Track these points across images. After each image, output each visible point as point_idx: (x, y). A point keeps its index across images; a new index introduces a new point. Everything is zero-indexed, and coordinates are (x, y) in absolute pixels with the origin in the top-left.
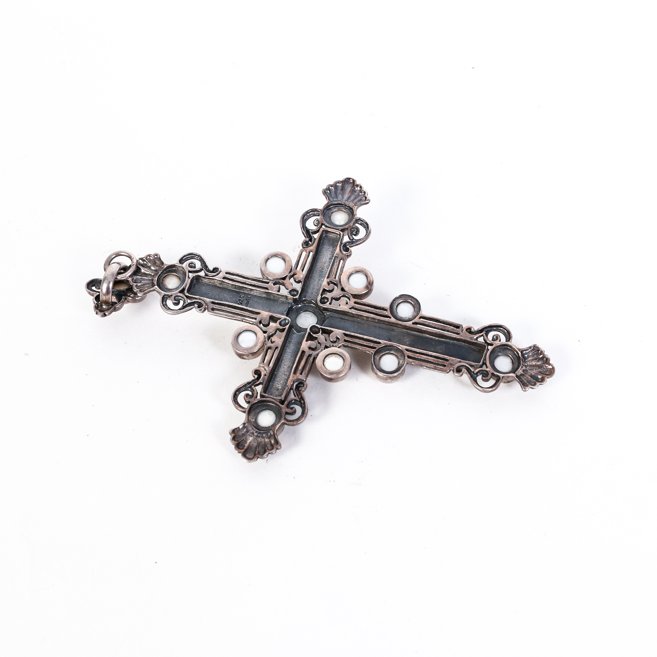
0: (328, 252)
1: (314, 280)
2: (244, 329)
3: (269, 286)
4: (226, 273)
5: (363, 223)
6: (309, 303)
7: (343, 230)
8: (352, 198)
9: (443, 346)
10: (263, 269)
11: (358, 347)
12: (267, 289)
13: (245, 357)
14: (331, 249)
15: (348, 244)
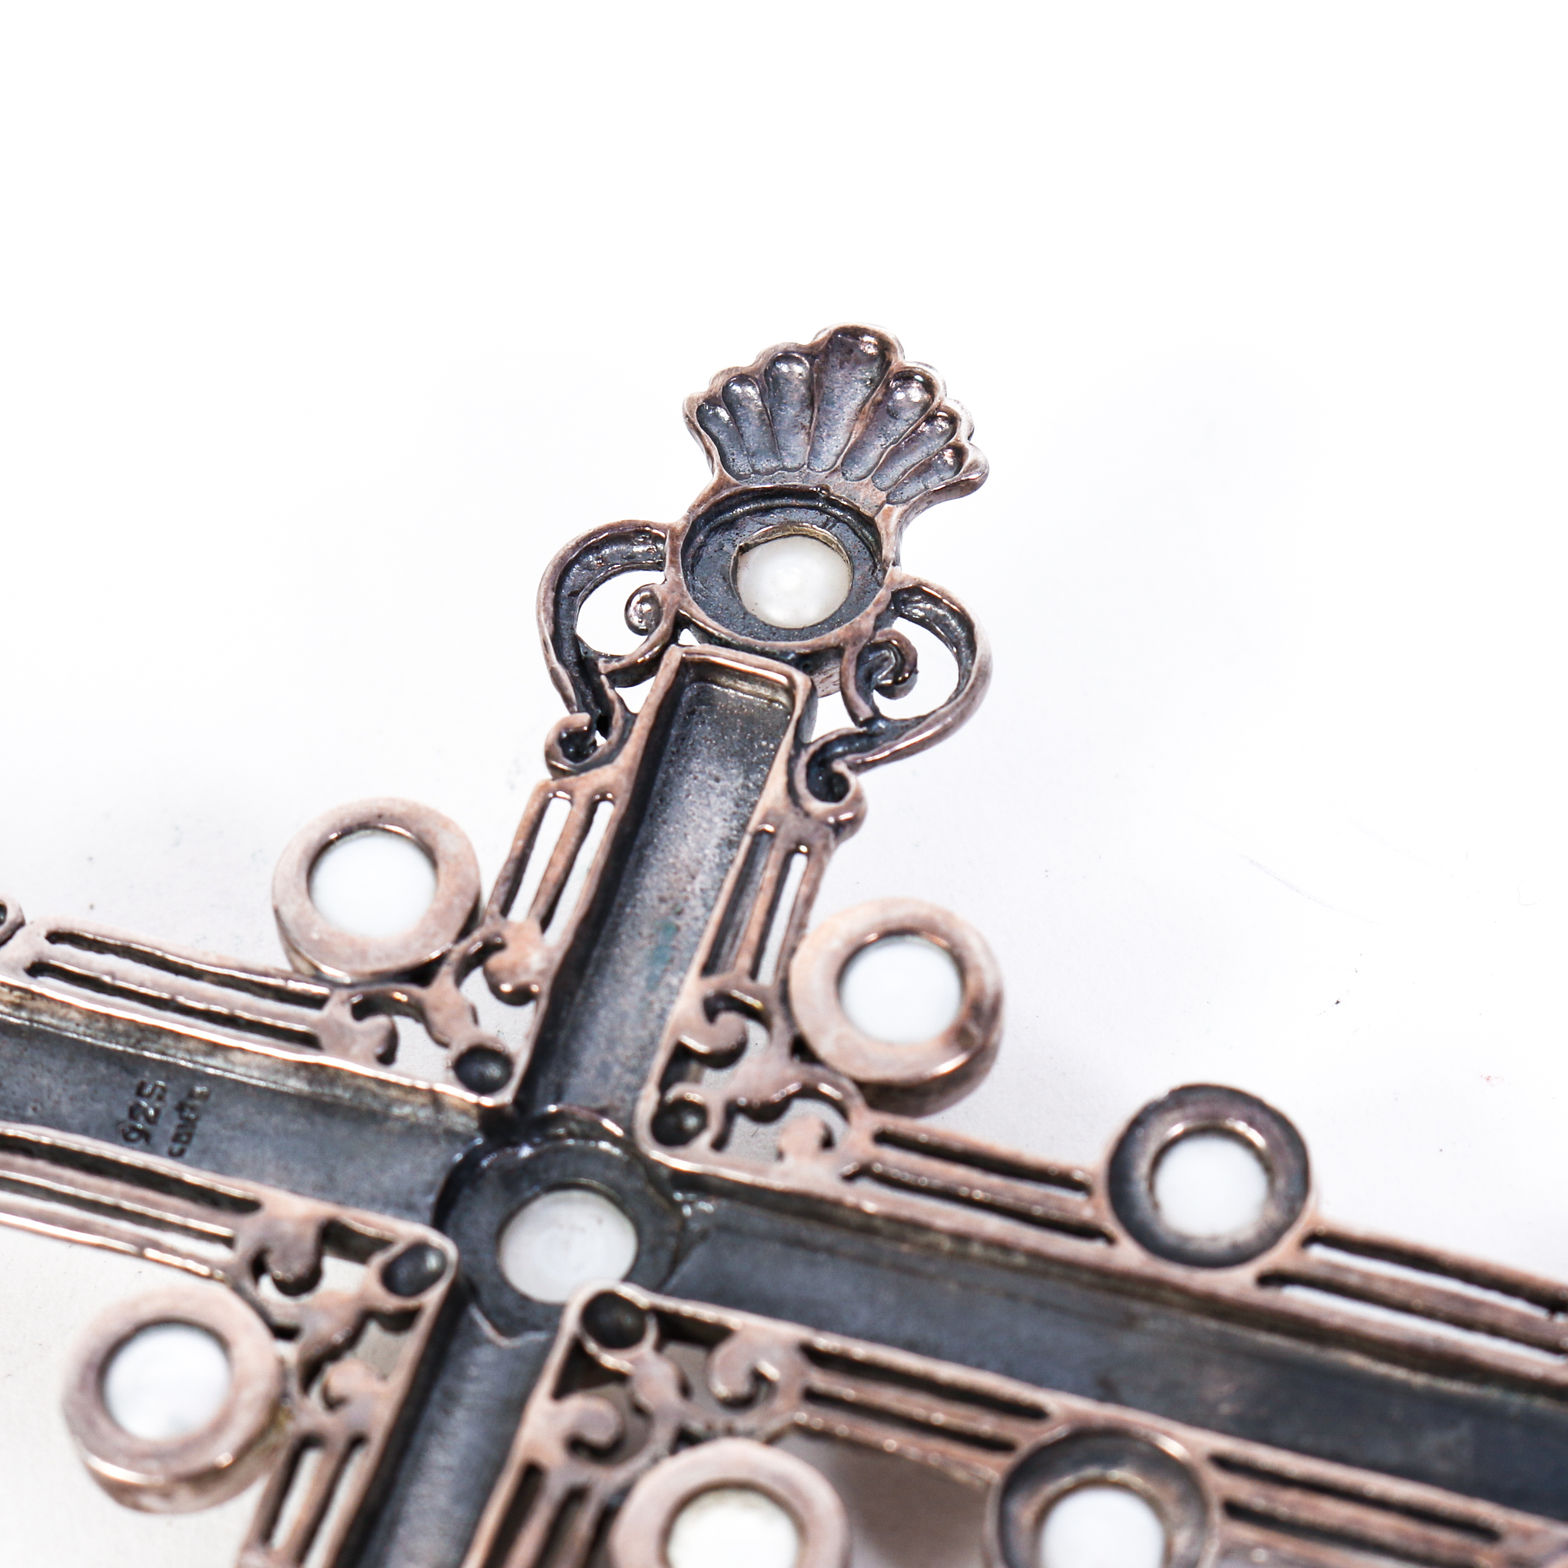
0: (713, 798)
1: (618, 981)
2: (148, 1311)
3: (324, 1024)
4: (55, 937)
5: (941, 612)
6: (586, 1137)
7: (809, 662)
8: (872, 455)
9: (1459, 1434)
10: (288, 913)
11: (892, 1440)
12: (308, 1040)
13: (148, 1500)
14: (733, 781)
15: (840, 750)
